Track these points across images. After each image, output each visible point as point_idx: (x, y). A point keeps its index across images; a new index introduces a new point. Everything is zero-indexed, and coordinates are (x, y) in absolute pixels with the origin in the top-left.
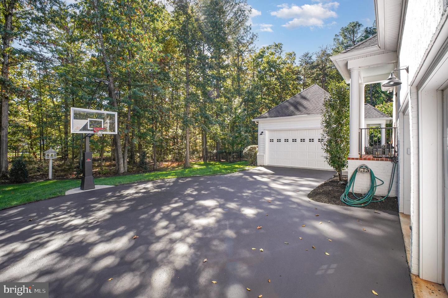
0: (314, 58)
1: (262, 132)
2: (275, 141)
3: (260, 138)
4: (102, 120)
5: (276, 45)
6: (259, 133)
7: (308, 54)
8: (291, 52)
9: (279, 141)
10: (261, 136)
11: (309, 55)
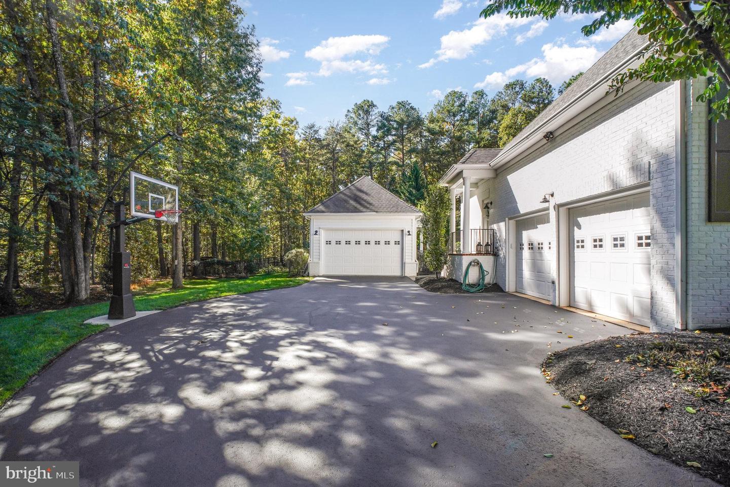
0: (322, 134)
1: (316, 232)
2: (333, 243)
3: (313, 239)
4: (163, 198)
5: (273, 103)
6: (312, 232)
7: (313, 126)
8: (292, 118)
9: (338, 243)
10: (315, 236)
11: (315, 129)
